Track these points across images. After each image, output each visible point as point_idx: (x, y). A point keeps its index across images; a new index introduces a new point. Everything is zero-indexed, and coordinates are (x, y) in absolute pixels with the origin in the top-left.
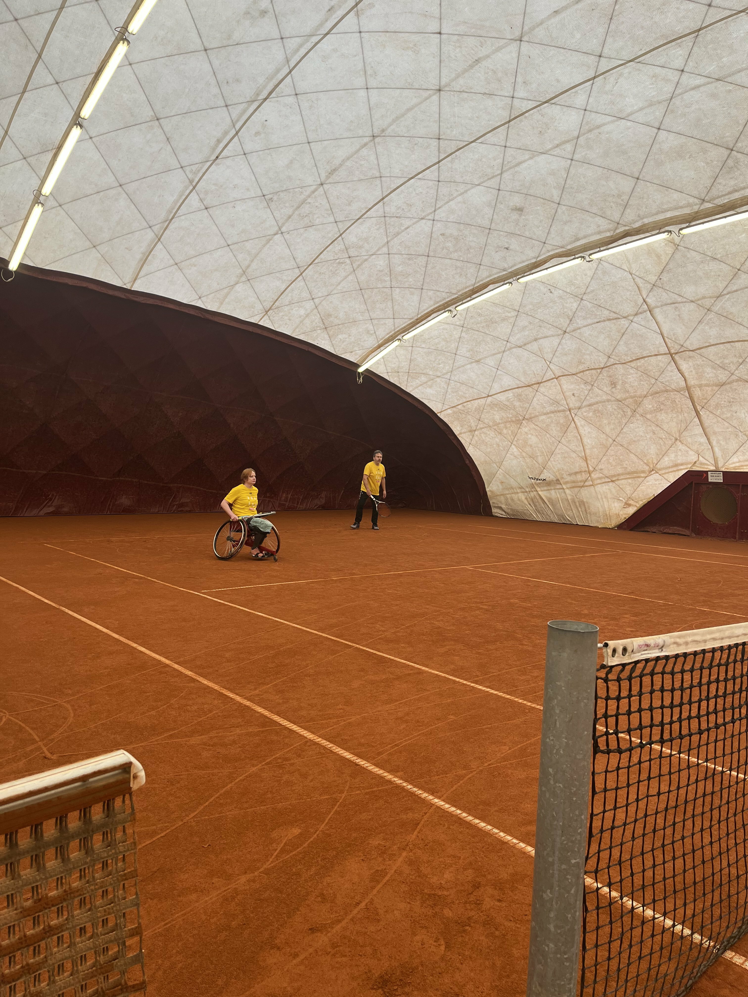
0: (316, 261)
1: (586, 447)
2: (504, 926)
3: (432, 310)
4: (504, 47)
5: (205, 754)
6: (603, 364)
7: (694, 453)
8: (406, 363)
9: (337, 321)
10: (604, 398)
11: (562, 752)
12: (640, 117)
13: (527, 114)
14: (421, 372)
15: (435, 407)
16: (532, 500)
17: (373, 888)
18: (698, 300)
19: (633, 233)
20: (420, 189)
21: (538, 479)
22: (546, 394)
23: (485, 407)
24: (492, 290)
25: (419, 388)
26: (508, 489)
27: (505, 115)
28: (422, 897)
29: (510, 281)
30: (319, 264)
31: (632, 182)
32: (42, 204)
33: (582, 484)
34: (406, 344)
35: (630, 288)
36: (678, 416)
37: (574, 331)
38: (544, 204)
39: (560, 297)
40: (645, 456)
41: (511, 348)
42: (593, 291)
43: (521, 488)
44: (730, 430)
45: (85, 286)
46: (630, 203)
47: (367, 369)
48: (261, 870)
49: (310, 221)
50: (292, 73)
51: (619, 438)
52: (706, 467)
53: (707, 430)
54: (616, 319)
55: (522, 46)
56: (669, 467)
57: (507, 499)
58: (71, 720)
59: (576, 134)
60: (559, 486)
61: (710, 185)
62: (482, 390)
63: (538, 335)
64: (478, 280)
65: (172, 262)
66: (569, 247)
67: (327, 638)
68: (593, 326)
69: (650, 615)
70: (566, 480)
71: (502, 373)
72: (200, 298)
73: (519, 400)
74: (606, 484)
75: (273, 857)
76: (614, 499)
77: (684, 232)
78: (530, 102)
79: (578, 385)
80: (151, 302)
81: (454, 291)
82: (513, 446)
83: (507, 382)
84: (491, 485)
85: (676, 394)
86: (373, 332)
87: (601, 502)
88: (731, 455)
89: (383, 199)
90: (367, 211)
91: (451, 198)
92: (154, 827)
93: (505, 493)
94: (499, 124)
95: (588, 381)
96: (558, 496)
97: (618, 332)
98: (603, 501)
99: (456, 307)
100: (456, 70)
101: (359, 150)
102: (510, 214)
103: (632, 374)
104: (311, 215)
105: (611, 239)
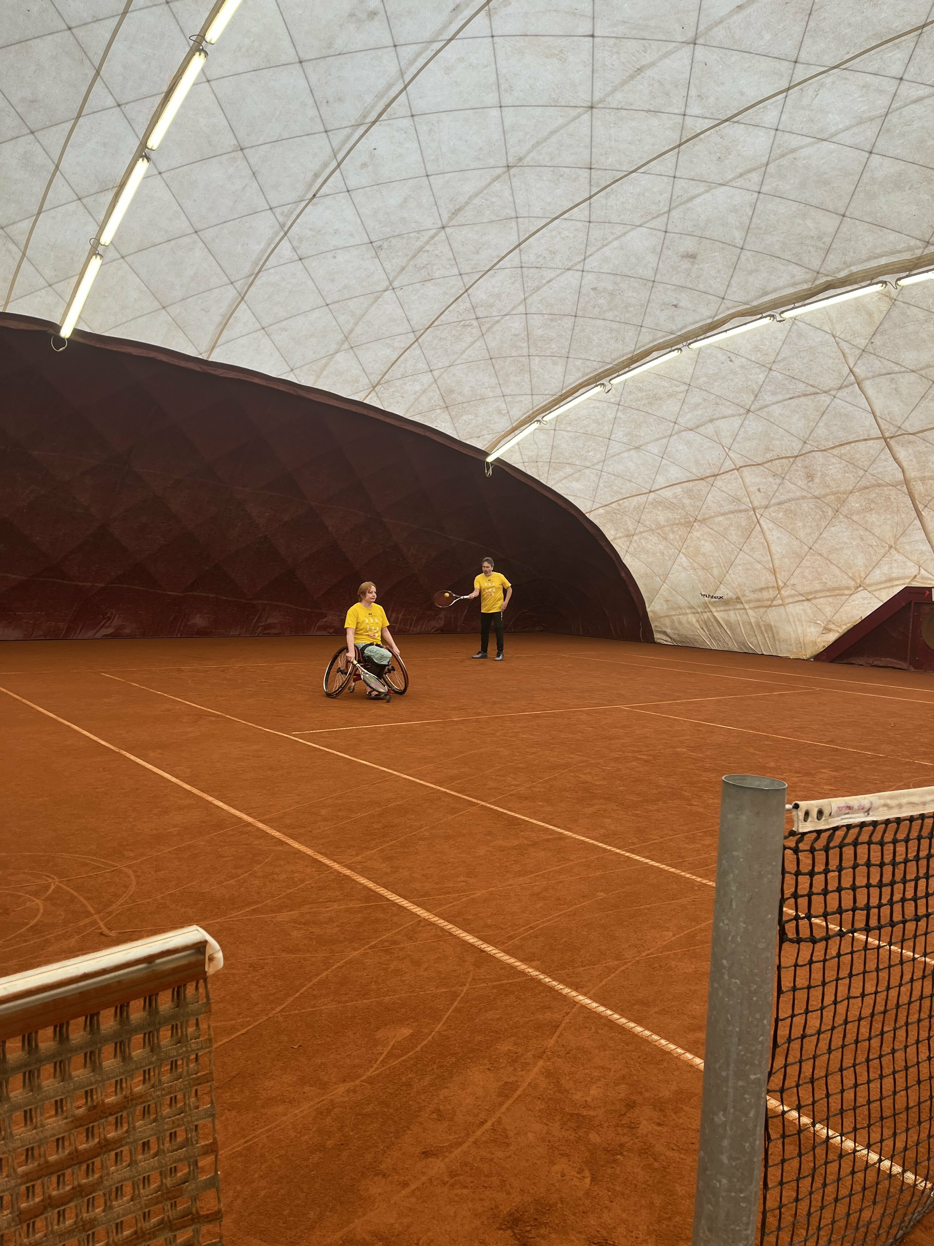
0: (436, 324)
1: (775, 557)
2: (665, 1155)
3: (580, 384)
4: (673, 53)
5: (295, 934)
6: (797, 452)
7: (913, 564)
8: (546, 451)
9: (460, 399)
10: (798, 494)
11: (739, 940)
12: (847, 138)
13: (702, 136)
14: (565, 461)
15: (583, 505)
16: (705, 623)
17: (501, 1104)
18: (921, 369)
19: (837, 284)
20: (566, 232)
21: (712, 597)
22: (724, 489)
23: (647, 506)
24: (657, 358)
25: (564, 481)
26: (674, 609)
27: (674, 137)
28: (562, 1118)
29: (678, 346)
30: (439, 327)
31: (837, 220)
32: (101, 256)
33: (769, 603)
34: (547, 427)
35: (832, 354)
36: (893, 517)
37: (759, 409)
38: (723, 249)
39: (743, 367)
40: (851, 568)
41: (680, 432)
42: (785, 359)
43: (692, 607)
45: (151, 356)
46: (834, 246)
47: (498, 458)
48: (364, 1077)
49: (428, 274)
50: (408, 88)
51: (816, 546)
52: (929, 582)
53: (931, 535)
54: (814, 394)
55: (696, 51)
56: (881, 583)
57: (673, 622)
58: (133, 888)
59: (764, 159)
60: (739, 606)
62: (643, 485)
64: (638, 345)
65: (258, 326)
66: (755, 303)
67: (446, 793)
68: (785, 403)
69: (854, 770)
70: (748, 598)
71: (668, 463)
73: (690, 497)
74: (800, 603)
75: (378, 1062)
76: (810, 622)
77: (903, 283)
78: (706, 121)
79: (765, 478)
80: (232, 375)
81: (609, 360)
82: (681, 555)
83: (675, 473)
84: (653, 604)
85: (890, 490)
86: (506, 411)
87: (793, 626)
89: (519, 245)
90: (500, 261)
91: (605, 243)
92: (234, 1022)
93: (670, 614)
94: (667, 149)
95: (778, 473)
96: (739, 618)
97: (817, 411)
98: (796, 625)
99: (610, 380)
100: (612, 82)
101: (489, 184)
102: (679, 262)
103: (834, 464)
104: (429, 267)
105: (809, 292)
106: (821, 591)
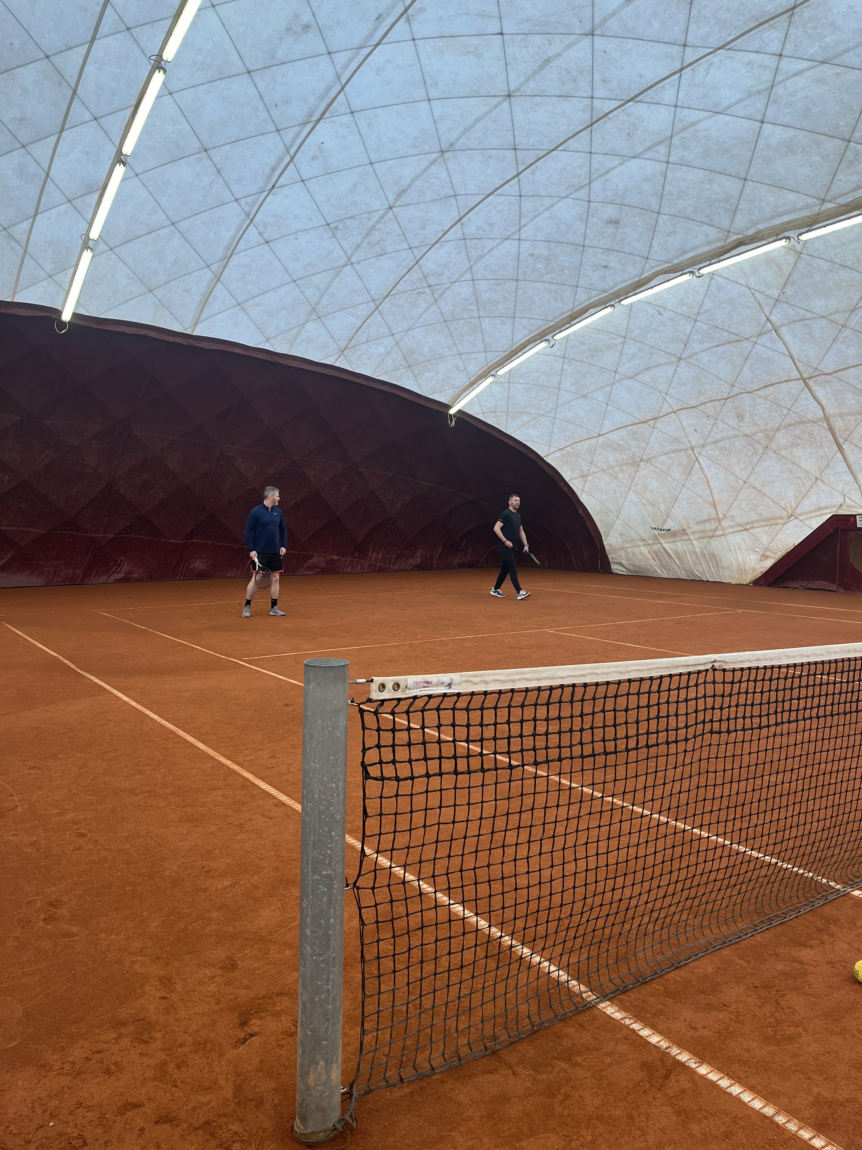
0: (393, 293)
1: (714, 491)
3: (528, 341)
4: (575, 44)
6: (726, 394)
7: (839, 494)
8: (503, 402)
9: (421, 358)
10: (731, 433)
12: (740, 110)
13: (610, 115)
14: (521, 410)
15: (541, 450)
16: (656, 554)
18: (830, 315)
19: (747, 241)
20: (501, 206)
22: (664, 430)
23: (597, 448)
24: (593, 315)
25: (522, 429)
26: (628, 542)
27: (586, 117)
29: (611, 303)
30: (396, 296)
31: (739, 183)
32: (91, 249)
33: (712, 533)
34: (501, 380)
35: (750, 305)
36: (817, 452)
37: (689, 357)
38: (642, 214)
39: (671, 319)
40: (782, 499)
41: (621, 380)
42: (707, 311)
43: (643, 540)
46: (740, 207)
47: (460, 410)
49: (382, 249)
50: (345, 90)
51: (751, 479)
52: (854, 510)
53: (853, 467)
54: (737, 341)
55: (595, 41)
56: (811, 512)
57: (627, 553)
59: (669, 133)
60: (685, 538)
61: (829, 183)
62: (592, 429)
63: (650, 364)
64: (576, 304)
65: (234, 302)
66: (676, 262)
68: (712, 350)
70: (693, 530)
71: (612, 408)
72: (268, 340)
73: (635, 439)
74: (739, 533)
76: (749, 550)
77: (804, 237)
78: (612, 102)
79: (700, 420)
80: (215, 347)
81: (551, 318)
82: (631, 492)
83: (619, 418)
84: (609, 537)
85: (813, 426)
86: (463, 368)
87: (734, 554)
89: (460, 219)
90: (444, 234)
91: (536, 214)
93: (625, 546)
94: (580, 128)
95: (711, 414)
96: (685, 548)
97: (741, 356)
98: (736, 553)
99: (554, 336)
100: (524, 73)
101: (427, 168)
102: (605, 227)
103: (761, 404)
104: (382, 243)
105: (724, 249)
106: (757, 521)
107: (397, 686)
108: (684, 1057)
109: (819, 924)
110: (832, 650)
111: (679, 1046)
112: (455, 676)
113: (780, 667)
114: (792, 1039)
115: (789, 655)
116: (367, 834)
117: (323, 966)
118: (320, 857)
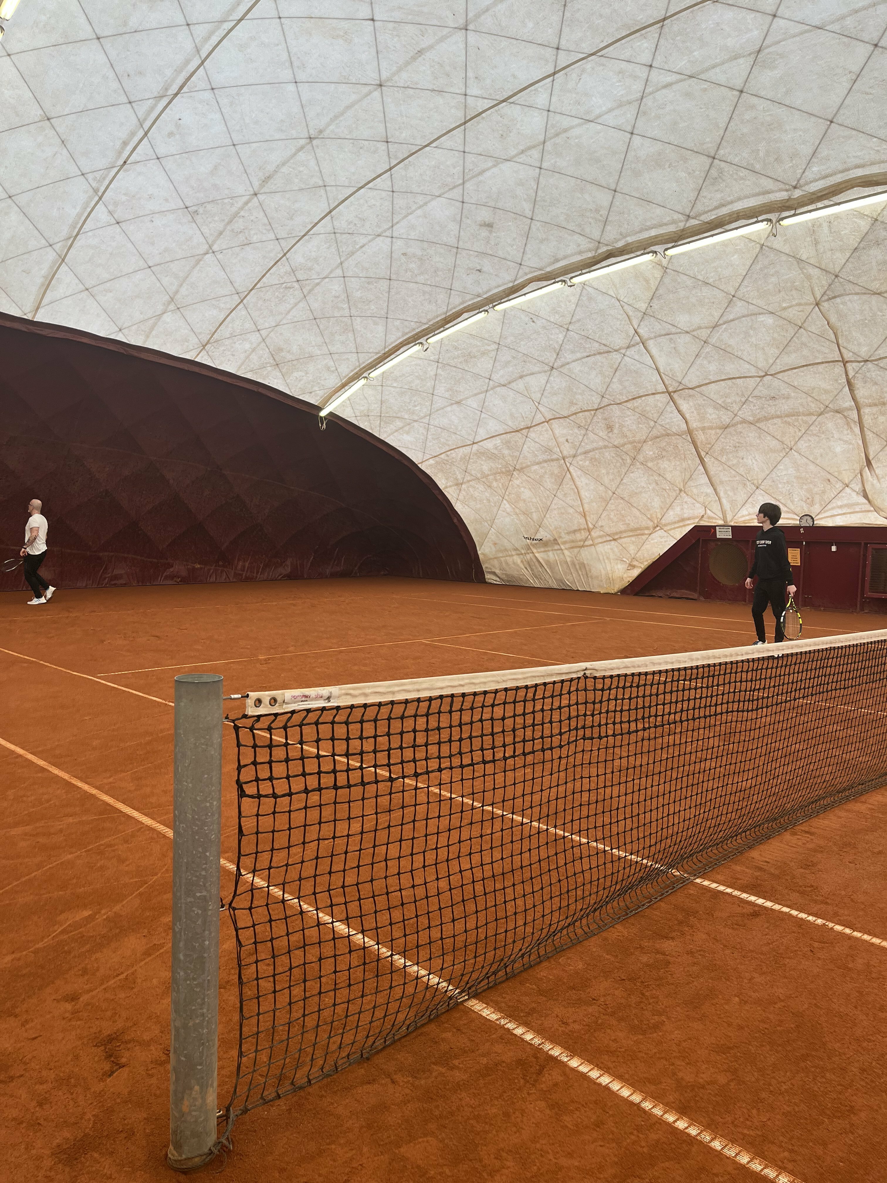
0: (258, 286)
1: (584, 501)
3: (401, 343)
4: (448, 37)
5: (22, 844)
6: (597, 405)
7: (700, 505)
8: (376, 406)
9: (289, 357)
10: (601, 444)
12: (610, 120)
13: (484, 115)
14: (395, 415)
15: (415, 457)
16: (528, 563)
17: (142, 961)
18: (694, 331)
19: (616, 255)
20: (373, 200)
21: (533, 539)
22: (537, 440)
23: (471, 457)
24: (467, 319)
25: (395, 434)
26: (501, 551)
27: (460, 115)
29: (484, 308)
30: (262, 289)
31: (610, 195)
33: (582, 543)
34: (375, 383)
35: (619, 317)
36: (681, 463)
37: (562, 366)
38: (515, 219)
39: (544, 328)
40: (648, 510)
41: (495, 387)
42: (579, 320)
43: (516, 549)
44: (737, 478)
46: (610, 219)
47: (331, 413)
48: (32, 949)
49: (246, 238)
50: (205, 64)
51: (619, 491)
52: (714, 521)
53: (713, 479)
54: (607, 352)
55: (468, 36)
56: (675, 523)
57: (500, 563)
59: (542, 138)
60: (556, 547)
61: (694, 199)
62: (467, 437)
63: (523, 372)
64: (449, 307)
65: (82, 287)
66: (547, 270)
68: (584, 360)
70: (565, 540)
71: (486, 416)
72: (122, 331)
73: (508, 448)
74: (607, 543)
75: (50, 937)
76: (617, 559)
77: (669, 252)
78: (486, 101)
79: (572, 429)
81: (424, 321)
82: (505, 501)
83: (493, 426)
84: (483, 547)
85: (677, 439)
86: (334, 369)
87: (603, 564)
88: (739, 507)
89: (330, 212)
90: (314, 227)
91: (409, 212)
93: (498, 555)
94: (454, 125)
95: (582, 424)
96: (556, 557)
97: (611, 367)
98: (605, 563)
99: (428, 339)
100: (396, 63)
101: (295, 154)
102: (478, 230)
103: (629, 416)
104: (246, 231)
106: (625, 531)
107: (274, 701)
108: (556, 1052)
109: (680, 917)
110: (694, 657)
111: (552, 1041)
112: (334, 690)
113: (646, 674)
114: (656, 1027)
115: (655, 662)
116: (242, 853)
117: (198, 990)
118: (194, 879)
